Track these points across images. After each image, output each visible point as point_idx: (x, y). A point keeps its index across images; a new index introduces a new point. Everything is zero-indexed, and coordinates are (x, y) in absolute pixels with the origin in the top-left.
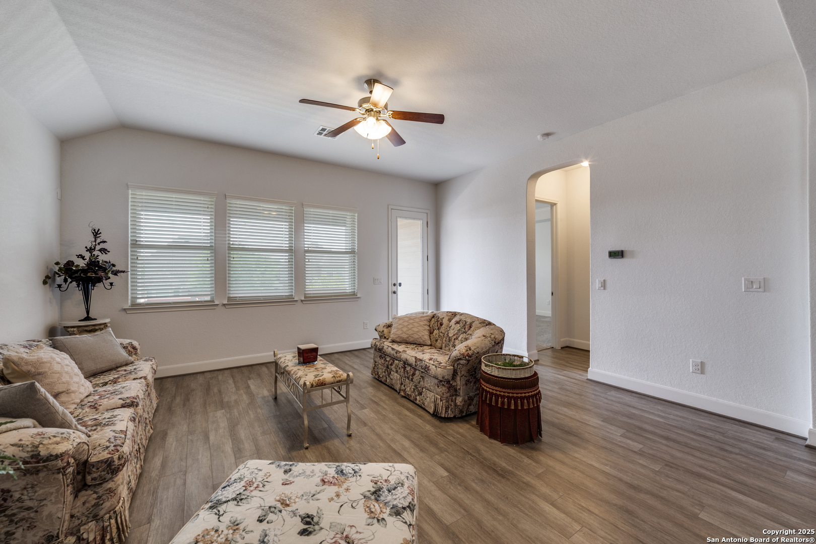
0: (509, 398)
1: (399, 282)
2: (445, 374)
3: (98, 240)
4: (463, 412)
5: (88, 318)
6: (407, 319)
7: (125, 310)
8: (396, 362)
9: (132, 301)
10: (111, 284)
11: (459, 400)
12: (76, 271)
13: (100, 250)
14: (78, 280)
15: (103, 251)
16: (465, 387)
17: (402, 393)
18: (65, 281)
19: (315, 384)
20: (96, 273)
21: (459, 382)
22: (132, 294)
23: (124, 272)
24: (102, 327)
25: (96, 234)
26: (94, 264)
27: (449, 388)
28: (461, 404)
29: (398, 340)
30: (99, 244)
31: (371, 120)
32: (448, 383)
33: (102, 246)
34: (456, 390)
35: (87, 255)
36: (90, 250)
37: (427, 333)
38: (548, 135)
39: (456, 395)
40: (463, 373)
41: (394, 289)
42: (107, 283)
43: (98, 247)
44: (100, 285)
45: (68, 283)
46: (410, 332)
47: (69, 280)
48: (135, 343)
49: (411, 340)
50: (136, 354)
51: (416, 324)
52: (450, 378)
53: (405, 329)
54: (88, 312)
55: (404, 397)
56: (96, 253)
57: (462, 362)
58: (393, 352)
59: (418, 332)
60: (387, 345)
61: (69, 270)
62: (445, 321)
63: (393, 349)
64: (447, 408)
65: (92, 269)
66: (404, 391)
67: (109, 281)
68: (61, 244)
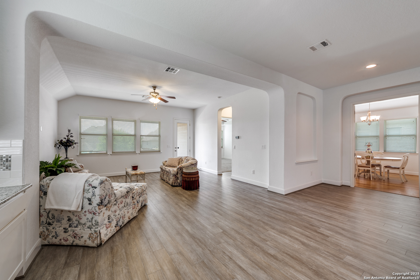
0: (187, 178)
1: (178, 147)
2: (174, 173)
3: (70, 133)
4: (180, 184)
5: (67, 158)
6: (171, 159)
7: (78, 156)
8: (165, 172)
9: (80, 153)
10: (74, 147)
11: (179, 181)
12: (64, 143)
13: (71, 136)
14: (64, 146)
15: (72, 136)
16: (181, 177)
17: (166, 181)
18: (60, 146)
19: (134, 174)
20: (69, 144)
21: (179, 176)
22: (80, 150)
23: (78, 143)
24: (71, 160)
25: (69, 131)
26: (68, 141)
27: (175, 177)
28: (179, 182)
29: (168, 165)
30: (70, 134)
31: (154, 98)
32: (175, 176)
33: (71, 135)
34: (178, 178)
35: (67, 138)
36: (68, 136)
37: (177, 163)
38: (220, 97)
39: (178, 179)
40: (180, 173)
41: (176, 149)
42: (72, 146)
43: (70, 135)
44: (70, 147)
45: (60, 147)
46: (172, 163)
47: (61, 145)
48: (82, 165)
49: (172, 165)
50: (83, 168)
51: (174, 160)
52: (176, 174)
53: (170, 162)
54: (67, 156)
55: (167, 182)
56: (69, 137)
57: (179, 169)
58: (165, 169)
59: (174, 163)
60: (164, 167)
61: (61, 143)
62: (183, 160)
63: (165, 168)
64: (175, 183)
65: (68, 142)
66: (166, 180)
67: (73, 146)
68: (58, 134)
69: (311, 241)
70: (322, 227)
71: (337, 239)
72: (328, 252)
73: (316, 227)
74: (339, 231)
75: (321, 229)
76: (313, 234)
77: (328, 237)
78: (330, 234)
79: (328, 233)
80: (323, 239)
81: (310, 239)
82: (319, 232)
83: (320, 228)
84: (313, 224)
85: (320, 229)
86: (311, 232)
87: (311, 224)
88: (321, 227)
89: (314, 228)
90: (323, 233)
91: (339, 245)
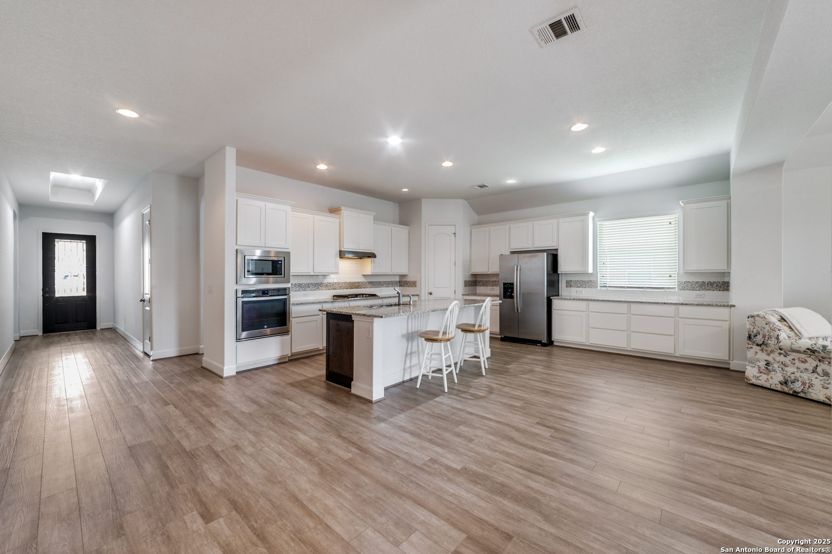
69: (559, 415)
70: (547, 438)
71: (526, 421)
72: (538, 406)
73: (557, 438)
74: (520, 435)
75: (548, 435)
76: (560, 425)
77: (538, 423)
78: (535, 428)
79: (537, 429)
80: (544, 419)
81: (561, 417)
82: (550, 430)
83: (550, 436)
84: (564, 443)
85: (550, 434)
86: (562, 427)
87: (569, 444)
88: (549, 438)
89: (560, 436)
90: (545, 428)
91: (524, 415)
